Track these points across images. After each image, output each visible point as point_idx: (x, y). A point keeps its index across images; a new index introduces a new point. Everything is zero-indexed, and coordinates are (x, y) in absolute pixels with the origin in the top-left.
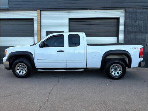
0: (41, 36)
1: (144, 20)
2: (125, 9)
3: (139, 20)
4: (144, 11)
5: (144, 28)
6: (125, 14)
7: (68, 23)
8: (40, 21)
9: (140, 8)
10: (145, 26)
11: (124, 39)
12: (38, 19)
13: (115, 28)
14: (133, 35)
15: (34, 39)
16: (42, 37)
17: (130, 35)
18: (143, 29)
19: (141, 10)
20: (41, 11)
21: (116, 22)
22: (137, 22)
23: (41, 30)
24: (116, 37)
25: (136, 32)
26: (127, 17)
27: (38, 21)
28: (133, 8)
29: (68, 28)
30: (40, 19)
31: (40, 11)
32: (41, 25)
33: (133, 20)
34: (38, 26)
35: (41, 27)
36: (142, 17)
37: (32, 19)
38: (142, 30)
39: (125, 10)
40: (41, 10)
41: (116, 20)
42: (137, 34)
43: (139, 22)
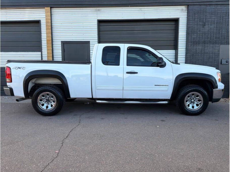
0: (53, 50)
1: (217, 23)
2: (188, 5)
3: (210, 23)
4: (218, 8)
6: (188, 13)
7: (97, 28)
8: (51, 25)
10: (219, 33)
11: (186, 54)
12: (47, 22)
13: (172, 37)
14: (199, 47)
17: (195, 47)
18: (216, 37)
19: (213, 7)
20: (51, 8)
21: (174, 26)
22: (207, 25)
24: (174, 51)
25: (204, 42)
26: (191, 18)
27: (47, 26)
29: (97, 37)
31: (49, 8)
32: (52, 33)
33: (201, 23)
34: (47, 33)
36: (215, 19)
37: (38, 22)
38: (214, 39)
39: (188, 7)
40: (51, 6)
41: (173, 23)
42: (206, 45)
43: (210, 25)
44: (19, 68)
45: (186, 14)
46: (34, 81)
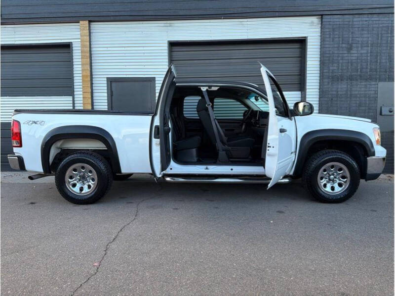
0: (92, 93)
1: (372, 45)
2: (322, 15)
3: (360, 45)
4: (373, 19)
5: (373, 67)
6: (321, 28)
7: (167, 54)
8: (90, 51)
9: (360, 12)
10: (377, 62)
12: (83, 46)
13: (295, 70)
14: (343, 86)
15: (73, 101)
16: (95, 95)
17: (335, 86)
18: (371, 69)
19: (365, 18)
20: (90, 22)
21: (298, 50)
22: (354, 49)
23: (91, 75)
24: (300, 92)
25: (351, 78)
26: (328, 36)
27: (82, 52)
28: (343, 13)
30: (90, 45)
31: (87, 22)
32: (91, 63)
33: (344, 45)
34: (82, 65)
35: (91, 66)
36: (368, 37)
37: (67, 46)
38: (367, 72)
39: (322, 18)
40: (90, 19)
41: (297, 46)
42: (354, 82)
43: (360, 49)
44: (35, 123)
45: (319, 30)
46: (59, 144)
